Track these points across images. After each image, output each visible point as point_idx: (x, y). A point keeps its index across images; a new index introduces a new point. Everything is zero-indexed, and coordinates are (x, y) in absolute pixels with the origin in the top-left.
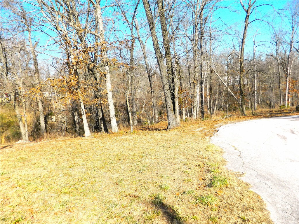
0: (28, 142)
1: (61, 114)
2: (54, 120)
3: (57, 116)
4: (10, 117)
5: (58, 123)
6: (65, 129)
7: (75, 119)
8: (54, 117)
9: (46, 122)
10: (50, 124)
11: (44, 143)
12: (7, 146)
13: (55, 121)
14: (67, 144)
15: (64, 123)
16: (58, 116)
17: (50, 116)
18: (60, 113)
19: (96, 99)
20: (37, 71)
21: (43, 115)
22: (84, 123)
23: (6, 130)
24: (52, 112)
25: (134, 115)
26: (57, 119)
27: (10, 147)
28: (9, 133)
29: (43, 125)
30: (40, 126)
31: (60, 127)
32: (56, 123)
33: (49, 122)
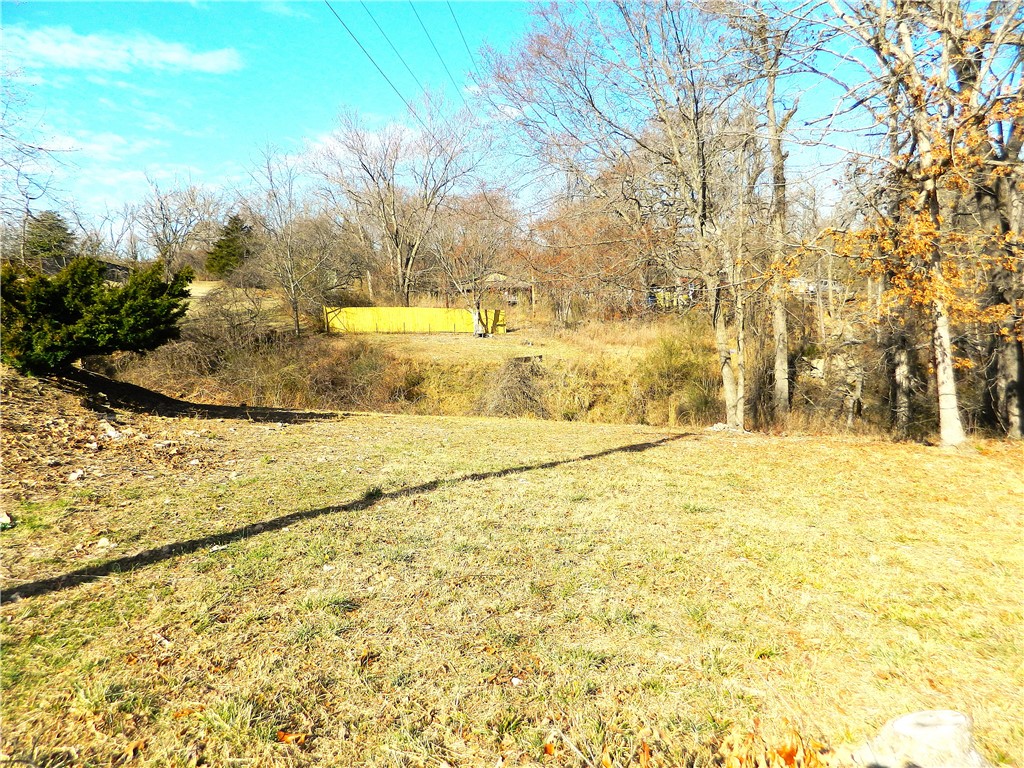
0: (740, 430)
1: (845, 356)
2: (818, 373)
3: (831, 360)
4: (690, 352)
5: (831, 385)
6: (856, 409)
7: (898, 378)
8: (819, 364)
9: (792, 377)
10: (806, 384)
11: (789, 443)
12: (686, 434)
13: (820, 375)
14: (873, 460)
15: (852, 388)
16: (834, 362)
17: (805, 358)
18: (843, 352)
19: (1002, 307)
20: (781, 205)
21: (786, 351)
22: (940, 393)
23: (676, 388)
24: (813, 346)
26: (828, 372)
27: (693, 437)
28: (684, 397)
29: (782, 384)
30: (774, 387)
31: (837, 397)
32: (824, 383)
33: (804, 376)
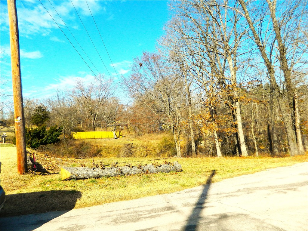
2: (203, 145)
3: (205, 141)
4: (171, 141)
5: (206, 148)
8: (203, 142)
9: (196, 145)
10: (200, 148)
15: (211, 148)
16: (206, 142)
17: (199, 141)
18: (208, 139)
21: (194, 140)
23: (168, 150)
24: (201, 138)
25: (274, 144)
26: (205, 144)
28: (170, 152)
29: (194, 148)
30: (192, 149)
31: (207, 151)
32: (204, 147)
33: (199, 146)
